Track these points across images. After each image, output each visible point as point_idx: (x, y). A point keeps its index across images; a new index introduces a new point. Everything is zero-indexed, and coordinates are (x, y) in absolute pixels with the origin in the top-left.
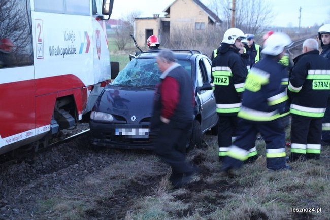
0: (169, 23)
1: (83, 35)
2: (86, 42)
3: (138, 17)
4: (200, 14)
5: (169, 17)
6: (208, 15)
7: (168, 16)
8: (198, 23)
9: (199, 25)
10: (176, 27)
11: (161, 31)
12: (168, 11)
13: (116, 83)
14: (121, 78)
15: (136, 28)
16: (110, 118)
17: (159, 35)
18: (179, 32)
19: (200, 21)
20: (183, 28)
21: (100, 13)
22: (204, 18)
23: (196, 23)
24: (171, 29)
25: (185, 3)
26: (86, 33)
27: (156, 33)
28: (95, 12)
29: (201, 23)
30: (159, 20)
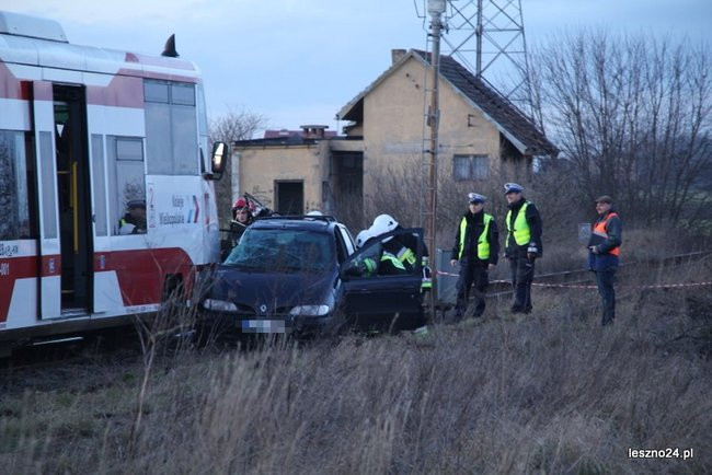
0: (359, 155)
1: (191, 199)
2: (195, 208)
3: (246, 137)
4: (469, 125)
5: (361, 138)
6: (500, 128)
7: (355, 133)
8: (466, 156)
9: (466, 163)
10: (385, 172)
11: (331, 185)
12: (356, 113)
13: (230, 262)
14: (237, 256)
15: (241, 177)
16: (233, 307)
17: (324, 200)
18: (395, 188)
19: (471, 151)
20: (410, 176)
21: (208, 170)
22: (486, 139)
23: (457, 157)
24: (366, 178)
25: (417, 86)
26: (194, 197)
27: (312, 195)
28: (203, 170)
29: (475, 156)
30: (322, 145)
